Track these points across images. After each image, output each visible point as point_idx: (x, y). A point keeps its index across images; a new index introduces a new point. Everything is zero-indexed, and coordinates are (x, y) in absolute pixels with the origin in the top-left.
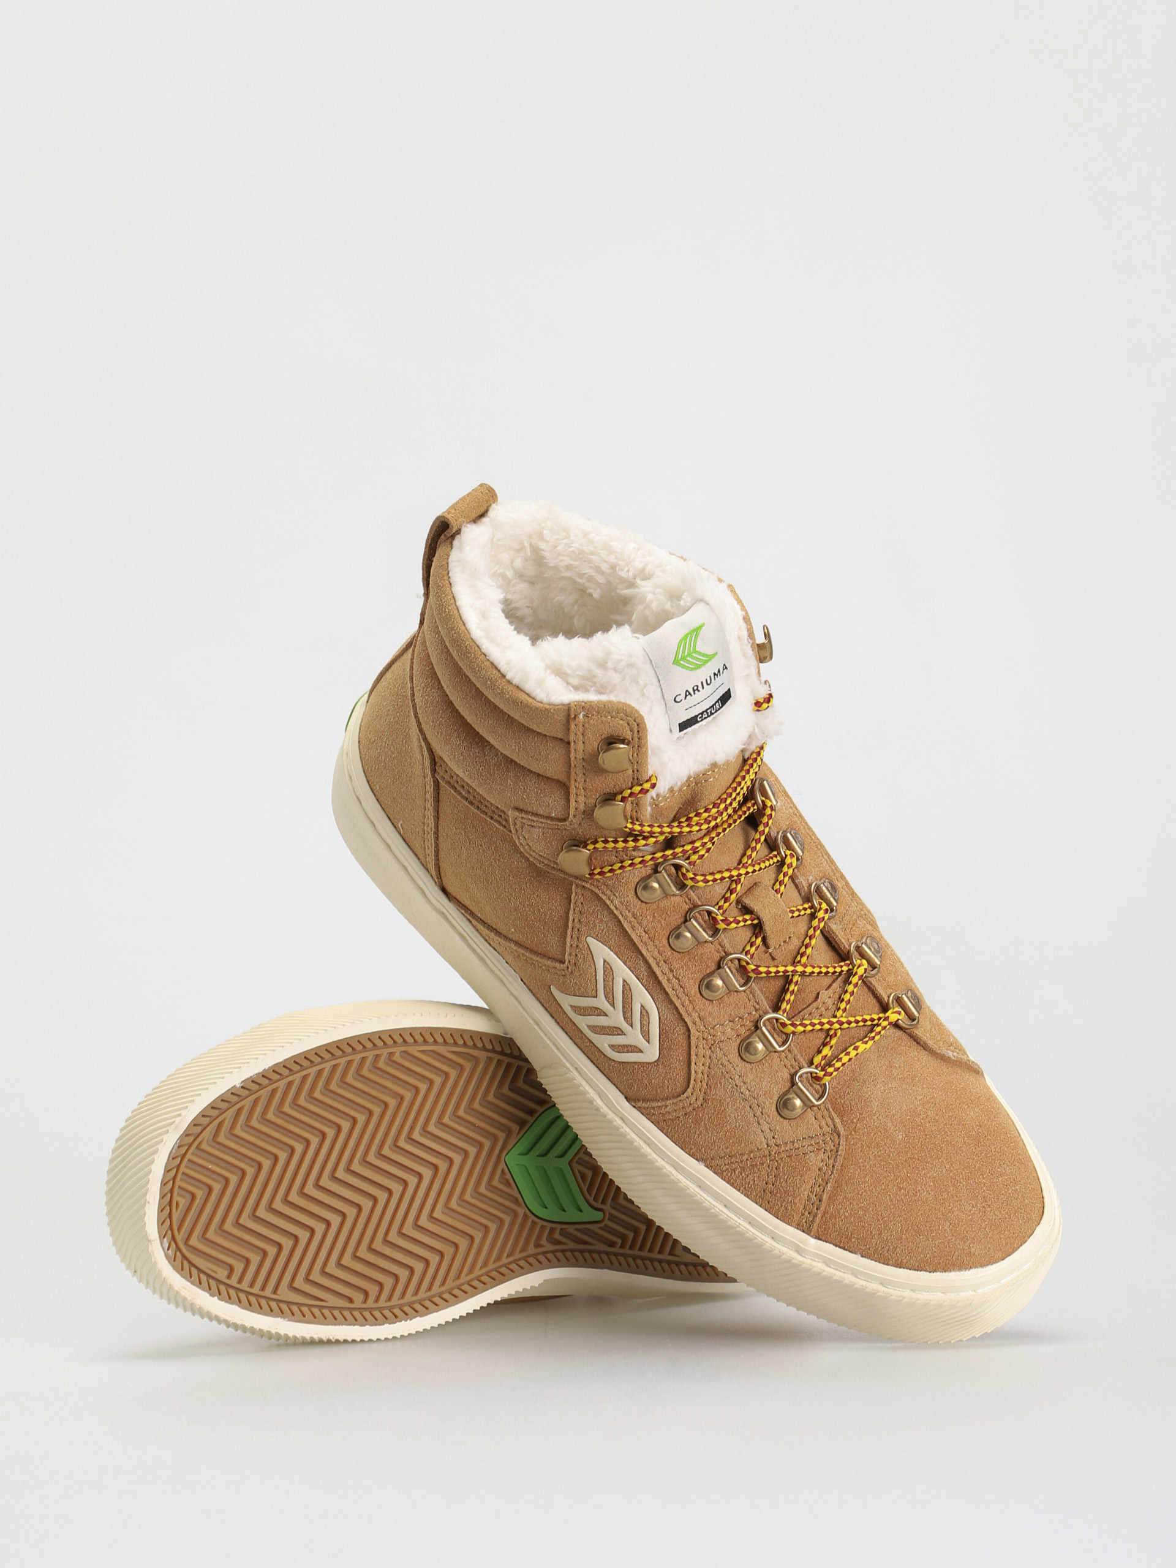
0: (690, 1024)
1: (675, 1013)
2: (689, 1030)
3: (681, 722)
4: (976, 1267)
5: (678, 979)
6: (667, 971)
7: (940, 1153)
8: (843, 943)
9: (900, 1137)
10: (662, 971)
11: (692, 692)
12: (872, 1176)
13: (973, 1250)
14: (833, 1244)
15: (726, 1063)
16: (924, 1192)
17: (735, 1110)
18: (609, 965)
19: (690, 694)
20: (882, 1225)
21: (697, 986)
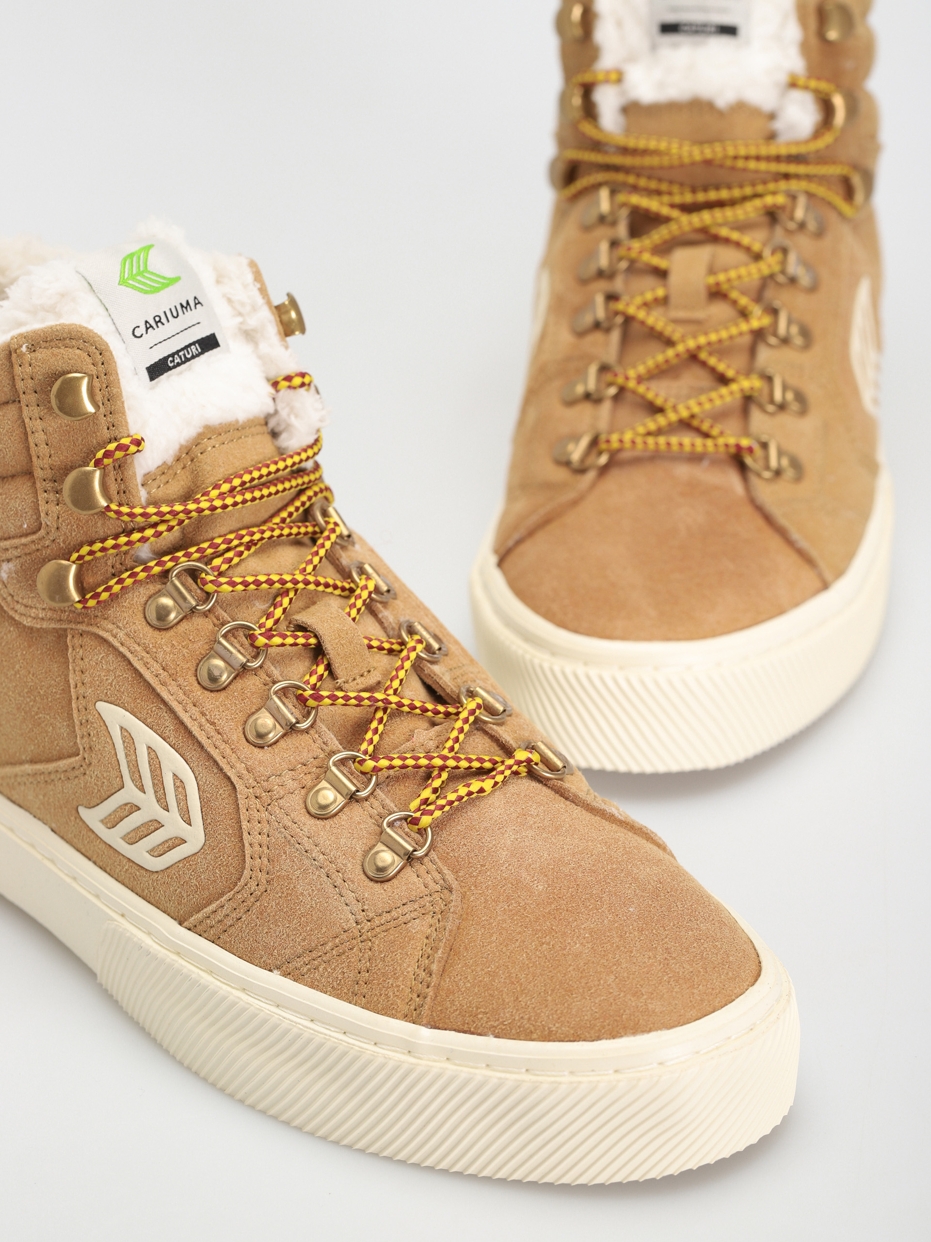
0: (234, 779)
1: (216, 771)
2: (234, 788)
3: (148, 366)
4: (657, 1030)
5: (213, 724)
6: (197, 715)
7: (599, 903)
8: (449, 686)
9: (541, 887)
10: (191, 717)
11: (155, 326)
12: (501, 934)
13: (650, 1006)
14: (455, 1030)
15: (289, 824)
16: (576, 944)
17: (310, 884)
18: (127, 731)
19: (151, 326)
20: (518, 989)
21: (241, 728)
